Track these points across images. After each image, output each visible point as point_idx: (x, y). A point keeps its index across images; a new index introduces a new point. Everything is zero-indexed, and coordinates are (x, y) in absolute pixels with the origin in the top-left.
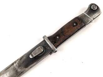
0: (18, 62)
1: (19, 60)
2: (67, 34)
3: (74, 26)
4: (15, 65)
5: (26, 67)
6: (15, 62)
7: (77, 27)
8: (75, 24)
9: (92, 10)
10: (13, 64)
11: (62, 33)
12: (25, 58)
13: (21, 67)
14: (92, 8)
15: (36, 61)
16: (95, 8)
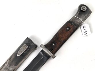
0: (8, 62)
1: (9, 60)
2: (62, 39)
3: (67, 31)
4: (6, 65)
5: (16, 65)
6: (6, 63)
7: (70, 31)
8: (68, 29)
9: (82, 11)
10: (4, 65)
11: (57, 39)
12: (13, 57)
13: (12, 66)
14: (82, 10)
15: (24, 58)
16: (85, 9)
